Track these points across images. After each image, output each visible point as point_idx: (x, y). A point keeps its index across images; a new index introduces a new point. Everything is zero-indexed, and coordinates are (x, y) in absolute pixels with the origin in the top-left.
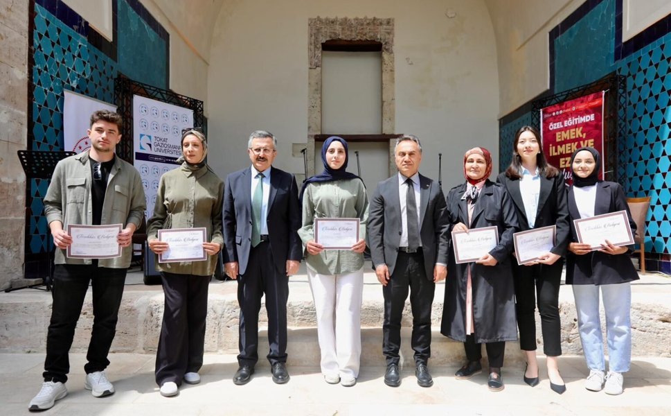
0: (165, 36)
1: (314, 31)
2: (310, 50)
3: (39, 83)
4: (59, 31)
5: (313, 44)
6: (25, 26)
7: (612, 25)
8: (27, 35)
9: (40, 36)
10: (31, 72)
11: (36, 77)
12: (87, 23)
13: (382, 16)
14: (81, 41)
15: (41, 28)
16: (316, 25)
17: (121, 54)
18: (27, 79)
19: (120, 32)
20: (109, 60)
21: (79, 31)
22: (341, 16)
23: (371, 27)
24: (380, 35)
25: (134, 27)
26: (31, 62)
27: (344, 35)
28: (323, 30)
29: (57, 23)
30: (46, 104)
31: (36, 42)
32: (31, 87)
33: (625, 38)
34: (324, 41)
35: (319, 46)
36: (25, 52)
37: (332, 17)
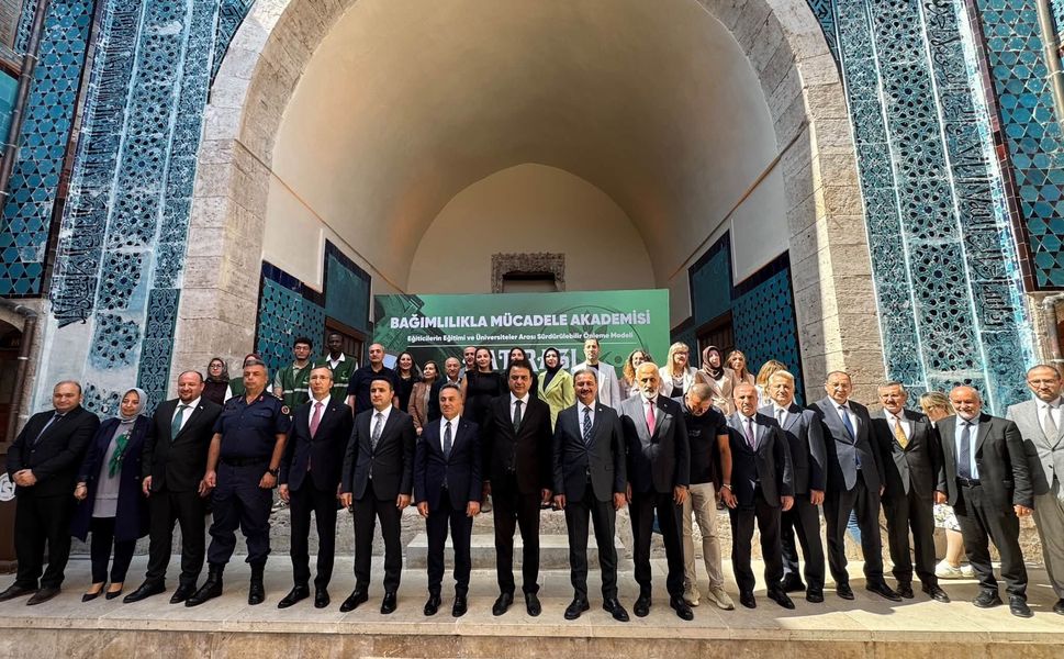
0: (367, 278)
1: (496, 265)
2: (492, 280)
3: (263, 336)
4: (281, 294)
5: (495, 276)
6: (256, 296)
7: (727, 272)
8: (257, 301)
9: (267, 300)
10: (257, 329)
11: (261, 331)
12: (302, 284)
13: (555, 252)
14: (298, 298)
15: (267, 295)
16: (498, 260)
17: (329, 300)
18: (254, 335)
19: (329, 283)
20: (319, 308)
21: (296, 291)
22: (519, 252)
23: (545, 260)
24: (553, 267)
25: (341, 277)
26: (258, 320)
27: (523, 268)
28: (504, 264)
29: (279, 288)
30: (267, 351)
31: (263, 306)
32: (256, 340)
33: (735, 285)
34: (504, 273)
35: (501, 277)
36: (254, 314)
37: (512, 253)
